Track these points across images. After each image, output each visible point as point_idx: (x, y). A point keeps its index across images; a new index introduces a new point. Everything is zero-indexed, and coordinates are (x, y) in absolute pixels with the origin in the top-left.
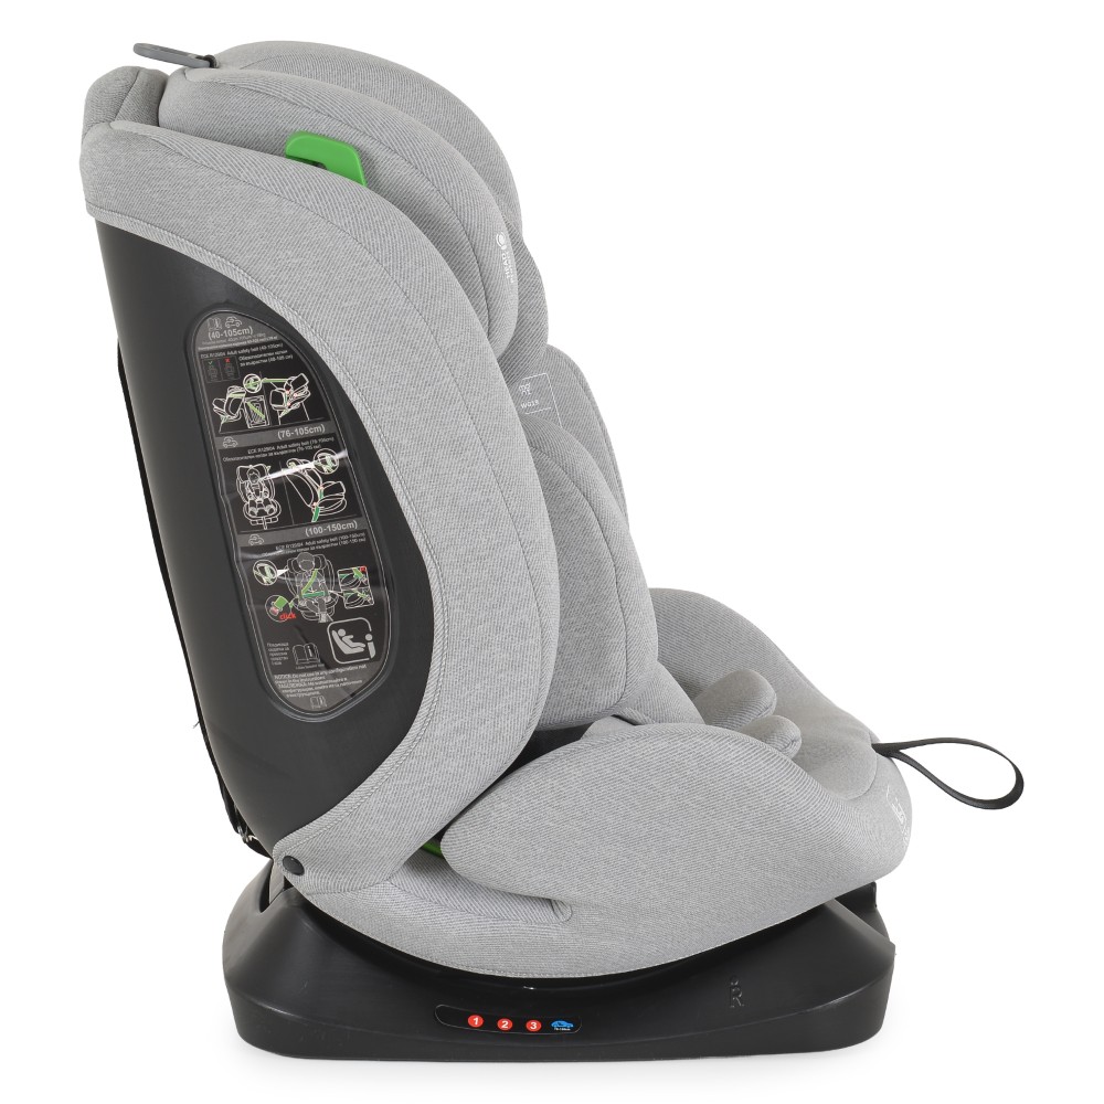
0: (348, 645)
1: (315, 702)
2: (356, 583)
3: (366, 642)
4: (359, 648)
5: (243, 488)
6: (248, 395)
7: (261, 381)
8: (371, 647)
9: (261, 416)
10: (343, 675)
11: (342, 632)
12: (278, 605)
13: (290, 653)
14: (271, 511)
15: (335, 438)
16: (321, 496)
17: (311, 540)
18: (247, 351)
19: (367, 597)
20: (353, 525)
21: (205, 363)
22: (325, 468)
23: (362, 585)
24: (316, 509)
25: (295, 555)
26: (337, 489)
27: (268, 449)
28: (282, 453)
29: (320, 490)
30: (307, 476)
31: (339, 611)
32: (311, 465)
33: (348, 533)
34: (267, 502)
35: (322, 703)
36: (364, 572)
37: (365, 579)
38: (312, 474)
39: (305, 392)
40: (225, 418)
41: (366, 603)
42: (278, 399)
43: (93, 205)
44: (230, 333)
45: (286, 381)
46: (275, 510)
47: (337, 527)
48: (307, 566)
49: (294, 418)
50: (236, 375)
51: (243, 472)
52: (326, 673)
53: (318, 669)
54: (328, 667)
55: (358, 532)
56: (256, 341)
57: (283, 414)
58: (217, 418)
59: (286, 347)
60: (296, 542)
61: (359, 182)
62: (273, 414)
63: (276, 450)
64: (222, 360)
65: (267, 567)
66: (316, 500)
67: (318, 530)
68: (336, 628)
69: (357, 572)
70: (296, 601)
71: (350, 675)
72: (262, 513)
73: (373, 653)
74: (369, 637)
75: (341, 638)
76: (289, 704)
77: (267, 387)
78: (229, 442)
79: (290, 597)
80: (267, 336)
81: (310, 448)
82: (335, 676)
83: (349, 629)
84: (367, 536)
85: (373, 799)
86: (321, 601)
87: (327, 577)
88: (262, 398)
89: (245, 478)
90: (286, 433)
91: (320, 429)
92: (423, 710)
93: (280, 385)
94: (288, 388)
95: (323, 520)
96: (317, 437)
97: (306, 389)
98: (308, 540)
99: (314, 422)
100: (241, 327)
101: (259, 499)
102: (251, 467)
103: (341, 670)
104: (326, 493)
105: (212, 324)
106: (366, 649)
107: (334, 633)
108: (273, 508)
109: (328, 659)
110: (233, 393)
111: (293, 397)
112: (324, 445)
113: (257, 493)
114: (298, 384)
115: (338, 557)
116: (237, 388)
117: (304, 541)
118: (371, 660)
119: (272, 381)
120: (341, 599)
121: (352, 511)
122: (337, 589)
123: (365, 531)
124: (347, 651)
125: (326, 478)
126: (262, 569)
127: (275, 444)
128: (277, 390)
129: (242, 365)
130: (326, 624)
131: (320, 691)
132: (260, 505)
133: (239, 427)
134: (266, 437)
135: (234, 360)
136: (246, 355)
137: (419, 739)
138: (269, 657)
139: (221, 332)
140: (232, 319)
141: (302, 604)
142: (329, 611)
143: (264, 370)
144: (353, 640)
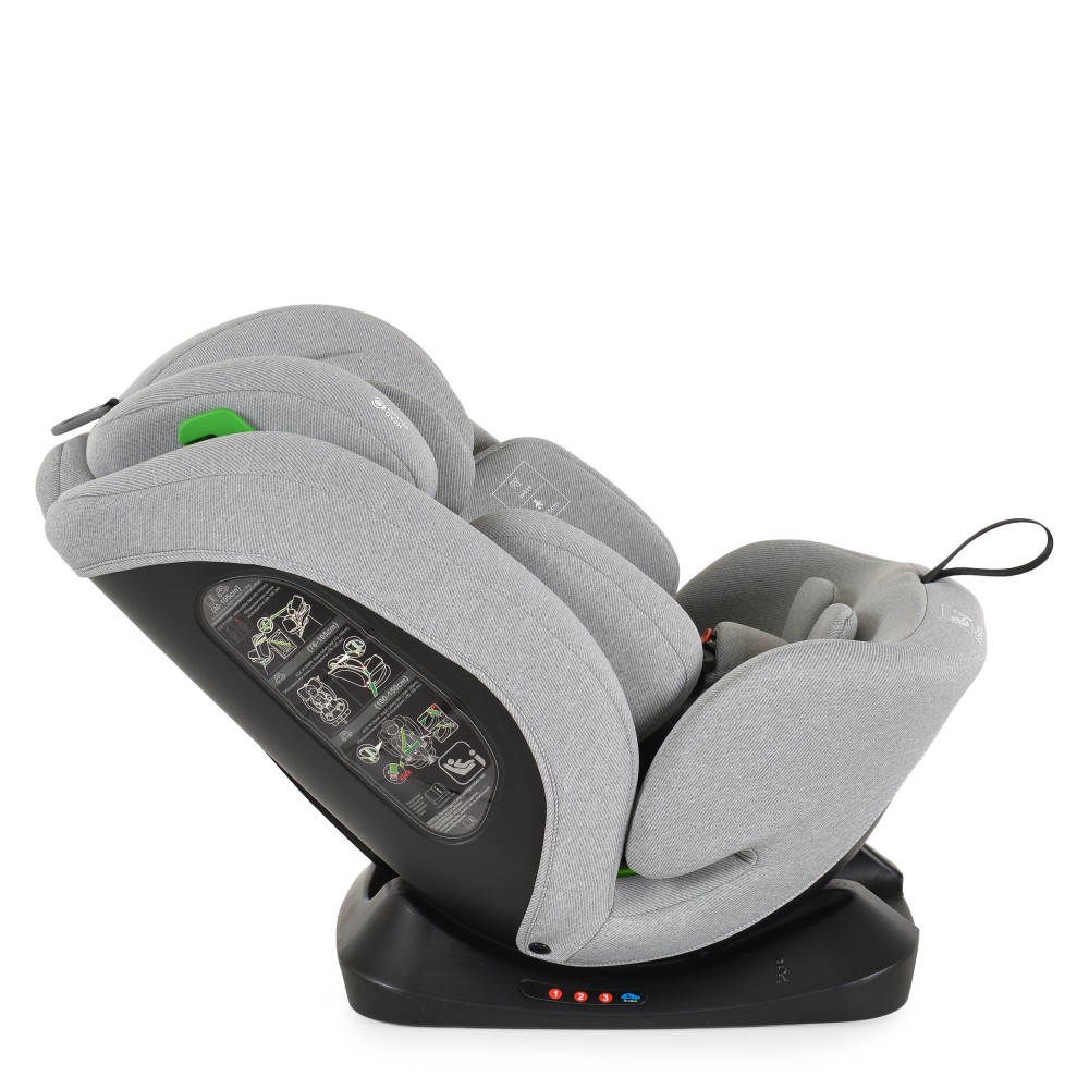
0: (461, 768)
1: (468, 824)
2: (436, 720)
3: (472, 758)
4: (470, 765)
5: (309, 702)
6: (268, 636)
7: (270, 620)
8: (478, 758)
9: (287, 644)
10: (473, 791)
11: (451, 761)
12: (393, 771)
13: (426, 801)
14: (341, 707)
15: (350, 626)
16: (368, 675)
17: (383, 710)
18: (245, 605)
19: (450, 725)
20: (405, 680)
21: (224, 632)
22: (357, 652)
23: (441, 718)
24: (371, 685)
25: (380, 727)
26: (376, 661)
27: (310, 664)
28: (320, 661)
29: (364, 669)
30: (348, 666)
31: (439, 748)
32: (346, 657)
33: (405, 687)
34: (334, 703)
35: (473, 821)
36: (436, 709)
37: (440, 713)
38: (350, 662)
39: (305, 607)
40: (264, 662)
41: (453, 729)
42: (291, 625)
43: (80, 569)
44: (225, 600)
45: (287, 608)
46: (343, 705)
47: (395, 689)
48: (394, 730)
49: (312, 631)
50: (250, 627)
51: (303, 692)
52: (459, 798)
53: (453, 799)
54: (459, 793)
55: (412, 683)
56: (247, 593)
57: (301, 633)
58: (259, 667)
59: (270, 584)
60: (374, 718)
61: (246, 431)
62: (294, 638)
63: (315, 662)
64: (234, 622)
65: (367, 750)
66: (367, 679)
67: (383, 700)
68: (444, 761)
69: (431, 711)
70: (404, 761)
71: (478, 788)
72: (336, 713)
73: (483, 762)
74: (472, 753)
75: (453, 766)
76: (450, 837)
77: (277, 621)
78: (279, 677)
79: (397, 760)
80: (252, 584)
81: (336, 645)
82: (468, 796)
83: (455, 755)
84: (420, 681)
85: (555, 866)
86: (421, 749)
87: (413, 730)
88: (279, 632)
89: (307, 696)
90: (313, 645)
91: (334, 626)
92: (546, 780)
93: (285, 613)
94: (292, 612)
95: (382, 690)
96: (336, 633)
97: (306, 605)
98: (381, 712)
99: (327, 625)
100: (230, 590)
101: (327, 705)
102: (306, 685)
103: (469, 789)
104: (370, 669)
105: (210, 602)
106: (476, 762)
107: (445, 766)
108: (341, 704)
109: (455, 788)
110: (257, 641)
111: (300, 617)
112: (345, 636)
113: (324, 702)
114: (297, 605)
115: (410, 709)
116: (257, 636)
117: (379, 714)
118: (486, 768)
119: (277, 615)
120: (434, 739)
121: (397, 671)
122: (425, 733)
123: (416, 679)
124: (463, 772)
125: (362, 659)
126: (364, 753)
127: (311, 659)
128: (285, 618)
129: (249, 616)
130: (436, 762)
131: (465, 813)
132: (331, 709)
133: (277, 663)
134: (301, 658)
135: (242, 617)
136: (247, 607)
137: (557, 802)
138: (414, 812)
139: (219, 603)
140: (220, 589)
141: (409, 759)
142: (431, 753)
143: (267, 610)
144: (463, 762)
